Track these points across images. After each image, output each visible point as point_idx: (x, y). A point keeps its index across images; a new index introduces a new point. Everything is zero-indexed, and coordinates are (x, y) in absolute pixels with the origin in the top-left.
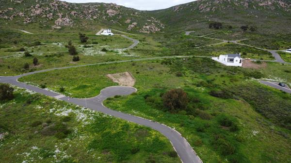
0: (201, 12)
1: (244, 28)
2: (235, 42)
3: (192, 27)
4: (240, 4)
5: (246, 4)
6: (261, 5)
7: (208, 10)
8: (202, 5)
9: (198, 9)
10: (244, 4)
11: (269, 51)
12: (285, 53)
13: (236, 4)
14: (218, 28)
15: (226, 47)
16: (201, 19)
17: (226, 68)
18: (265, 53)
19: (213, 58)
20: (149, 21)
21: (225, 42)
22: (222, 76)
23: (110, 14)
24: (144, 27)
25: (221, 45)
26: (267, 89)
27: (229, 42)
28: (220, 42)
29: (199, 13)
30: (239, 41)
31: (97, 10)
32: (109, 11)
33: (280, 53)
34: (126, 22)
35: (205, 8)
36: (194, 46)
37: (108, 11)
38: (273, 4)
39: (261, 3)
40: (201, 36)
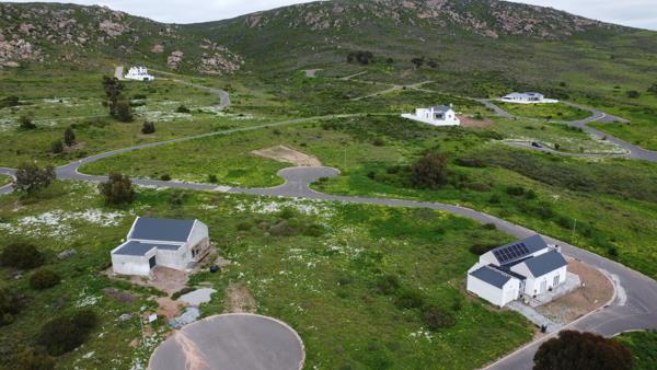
0: (313, 29)
1: (418, 62)
2: (414, 87)
3: (309, 61)
4: (385, 15)
5: (396, 15)
6: (422, 17)
7: (327, 25)
8: (310, 14)
9: (305, 23)
10: (391, 15)
11: (478, 100)
12: (503, 103)
13: (377, 15)
14: (365, 63)
15: (404, 96)
16: (318, 45)
17: (439, 129)
18: (474, 104)
19: (404, 115)
20: (206, 47)
21: (397, 88)
22: (446, 140)
23: (109, 32)
24: (205, 61)
25: (393, 93)
26: (523, 152)
27: (404, 88)
28: (386, 88)
29: (310, 32)
30: (419, 85)
31: (73, 21)
32: (106, 25)
33: (496, 103)
34: (154, 51)
35: (319, 22)
36: (348, 98)
37: (102, 25)
38: (442, 16)
39: (421, 13)
40: (346, 79)
